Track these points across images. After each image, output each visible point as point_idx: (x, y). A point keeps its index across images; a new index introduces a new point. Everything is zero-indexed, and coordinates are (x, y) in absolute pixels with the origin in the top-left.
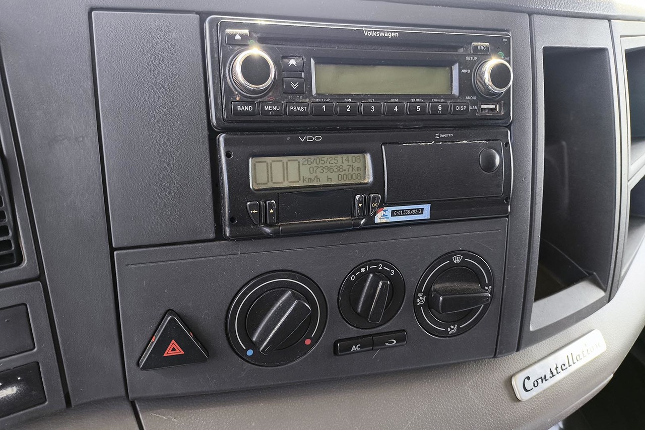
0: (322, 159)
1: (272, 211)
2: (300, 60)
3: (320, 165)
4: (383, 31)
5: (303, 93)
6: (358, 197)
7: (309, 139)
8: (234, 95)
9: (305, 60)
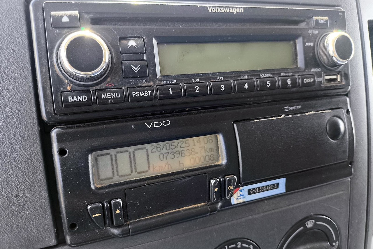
0: (173, 144)
1: (118, 212)
2: (141, 41)
3: (171, 150)
4: (228, 7)
5: (146, 77)
6: (213, 181)
7: (156, 124)
8: (64, 85)
9: (146, 41)
